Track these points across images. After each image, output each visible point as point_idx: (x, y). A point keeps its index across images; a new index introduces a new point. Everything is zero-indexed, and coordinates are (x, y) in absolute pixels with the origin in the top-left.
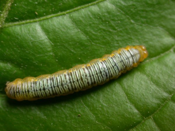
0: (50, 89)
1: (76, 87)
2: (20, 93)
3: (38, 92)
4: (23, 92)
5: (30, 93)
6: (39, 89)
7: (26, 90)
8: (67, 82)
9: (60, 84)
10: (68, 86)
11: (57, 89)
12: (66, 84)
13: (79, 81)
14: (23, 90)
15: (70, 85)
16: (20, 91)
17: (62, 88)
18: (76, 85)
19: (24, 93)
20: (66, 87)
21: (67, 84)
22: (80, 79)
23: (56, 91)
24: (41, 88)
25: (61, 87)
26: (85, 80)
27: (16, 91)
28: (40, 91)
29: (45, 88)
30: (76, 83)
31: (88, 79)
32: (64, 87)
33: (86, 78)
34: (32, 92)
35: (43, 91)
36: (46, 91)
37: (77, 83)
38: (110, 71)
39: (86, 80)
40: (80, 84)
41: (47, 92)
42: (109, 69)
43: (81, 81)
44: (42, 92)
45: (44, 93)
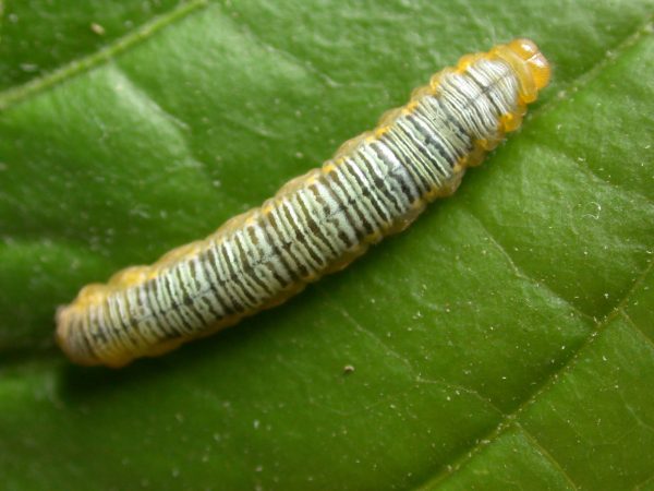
0: (211, 296)
1: (303, 262)
2: (108, 336)
3: (168, 316)
4: (116, 331)
5: (142, 327)
6: (170, 305)
7: (127, 322)
8: (262, 252)
9: (241, 267)
10: (270, 266)
11: (234, 288)
12: (259, 262)
13: (306, 237)
15: (275, 260)
16: (105, 330)
17: (250, 279)
18: (298, 255)
19: (122, 333)
20: (264, 275)
21: (267, 259)
22: (308, 229)
23: (232, 297)
24: (175, 298)
25: (247, 275)
26: (327, 229)
27: (91, 334)
28: (174, 312)
29: (191, 297)
30: (298, 249)
31: (336, 223)
32: (258, 274)
33: (328, 221)
34: (148, 323)
35: (187, 309)
36: (196, 305)
37: (301, 245)
39: (331, 226)
40: (314, 248)
41: (201, 308)
42: (408, 161)
43: (312, 234)
44: (183, 313)
45: (192, 314)
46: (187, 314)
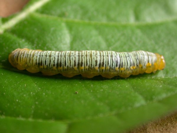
0: (56, 58)
1: (83, 62)
2: (25, 55)
3: (43, 57)
4: (28, 55)
5: (35, 57)
6: (45, 55)
7: (32, 54)
8: (75, 54)
9: (68, 55)
10: (75, 58)
11: (63, 58)
12: (73, 56)
13: (88, 56)
14: (28, 53)
15: (77, 58)
16: (25, 54)
18: (83, 59)
19: (29, 56)
20: (72, 59)
21: (75, 56)
22: (90, 55)
23: (61, 60)
24: (48, 54)
25: (68, 57)
26: (94, 57)
27: (21, 53)
28: (45, 57)
29: (52, 55)
30: (84, 58)
31: (97, 57)
32: (71, 58)
33: (95, 56)
34: (37, 57)
35: (49, 57)
36: (51, 58)
37: (86, 57)
38: (122, 60)
39: (95, 57)
40: (88, 60)
41: (52, 59)
42: (122, 57)
43: (90, 56)
44: (47, 58)
45: (49, 59)
46: (48, 59)
